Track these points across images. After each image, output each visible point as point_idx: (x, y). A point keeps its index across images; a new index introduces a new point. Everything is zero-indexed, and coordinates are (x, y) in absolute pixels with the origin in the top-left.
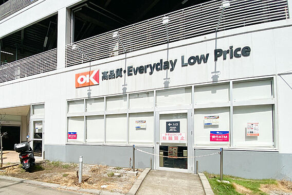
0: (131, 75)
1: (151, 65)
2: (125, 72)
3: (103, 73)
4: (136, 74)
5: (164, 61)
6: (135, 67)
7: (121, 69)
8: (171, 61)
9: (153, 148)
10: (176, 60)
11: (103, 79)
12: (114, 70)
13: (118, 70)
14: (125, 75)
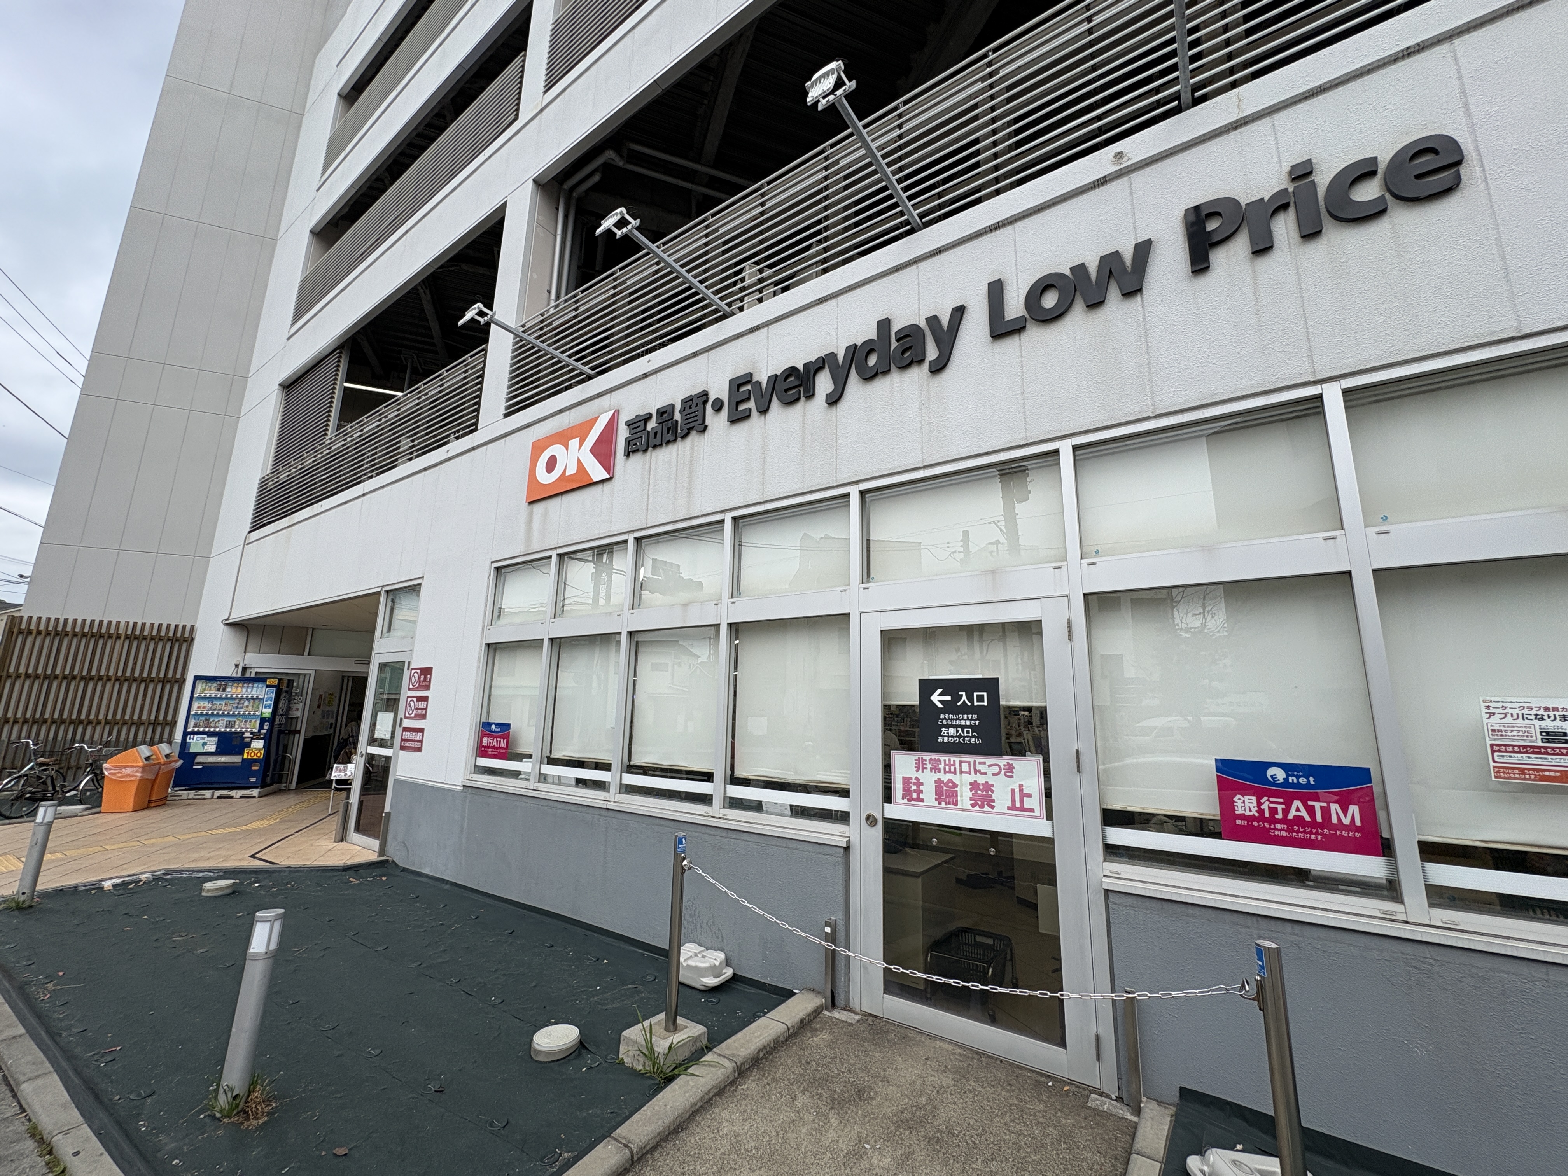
1: (833, 355)
2: (718, 406)
3: (629, 424)
4: (764, 411)
5: (895, 327)
6: (762, 377)
7: (705, 395)
8: (933, 321)
9: (847, 849)
10: (959, 312)
11: (628, 454)
12: (673, 406)
13: (688, 402)
14: (717, 422)
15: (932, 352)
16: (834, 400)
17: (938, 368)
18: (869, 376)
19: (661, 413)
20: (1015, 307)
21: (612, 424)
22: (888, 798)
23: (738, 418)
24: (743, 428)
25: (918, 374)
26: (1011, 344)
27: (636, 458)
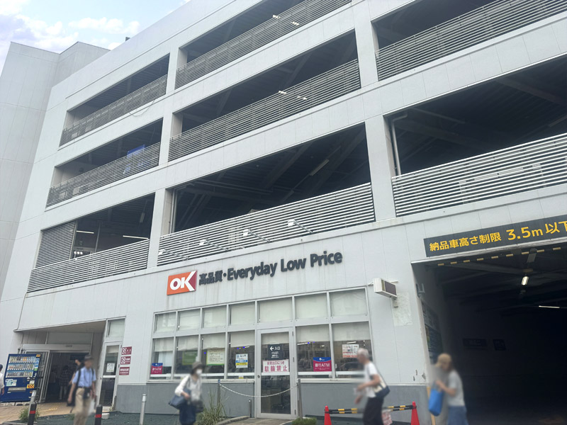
0: (232, 279)
1: (252, 268)
2: (225, 275)
3: (200, 275)
4: (236, 278)
5: (264, 264)
6: (236, 269)
7: (221, 272)
8: (271, 265)
9: (254, 383)
10: (276, 264)
11: (200, 284)
12: (213, 273)
13: (217, 272)
14: (225, 279)
15: (271, 272)
16: (252, 278)
17: (272, 275)
18: (259, 274)
19: (210, 274)
20: (285, 267)
21: (195, 275)
22: (262, 371)
23: (230, 279)
24: (231, 282)
25: (268, 276)
26: (285, 273)
27: (202, 286)
